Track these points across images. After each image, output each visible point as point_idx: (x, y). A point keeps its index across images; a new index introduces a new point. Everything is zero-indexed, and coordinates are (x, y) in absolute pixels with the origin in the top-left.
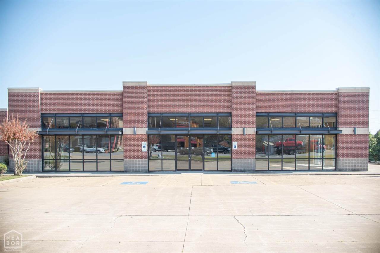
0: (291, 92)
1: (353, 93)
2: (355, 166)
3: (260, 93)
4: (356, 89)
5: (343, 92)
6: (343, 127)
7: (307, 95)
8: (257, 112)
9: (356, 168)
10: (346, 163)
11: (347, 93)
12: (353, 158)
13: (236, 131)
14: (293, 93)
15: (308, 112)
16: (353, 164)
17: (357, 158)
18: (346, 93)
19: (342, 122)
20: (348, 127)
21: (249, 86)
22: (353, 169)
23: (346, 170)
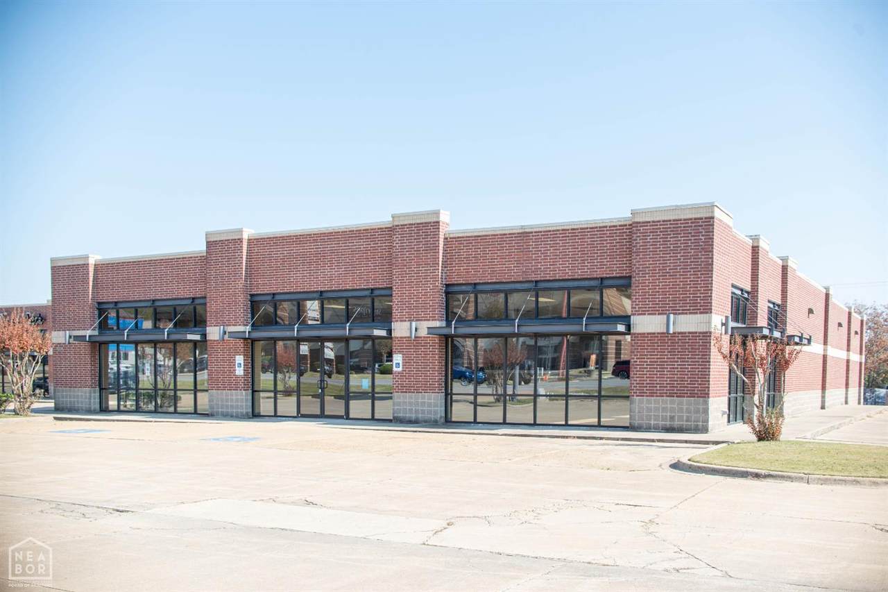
0: (521, 231)
1: (670, 221)
2: (672, 418)
3: (455, 238)
4: (677, 208)
5: (641, 220)
6: (641, 314)
7: (560, 234)
8: (447, 283)
9: (676, 423)
10: (649, 410)
11: (653, 222)
12: (667, 396)
13: (401, 329)
14: (527, 233)
15: (561, 278)
16: (669, 414)
17: (677, 396)
18: (649, 222)
19: (639, 302)
20: (655, 314)
21: (426, 223)
22: (668, 426)
23: (648, 429)
